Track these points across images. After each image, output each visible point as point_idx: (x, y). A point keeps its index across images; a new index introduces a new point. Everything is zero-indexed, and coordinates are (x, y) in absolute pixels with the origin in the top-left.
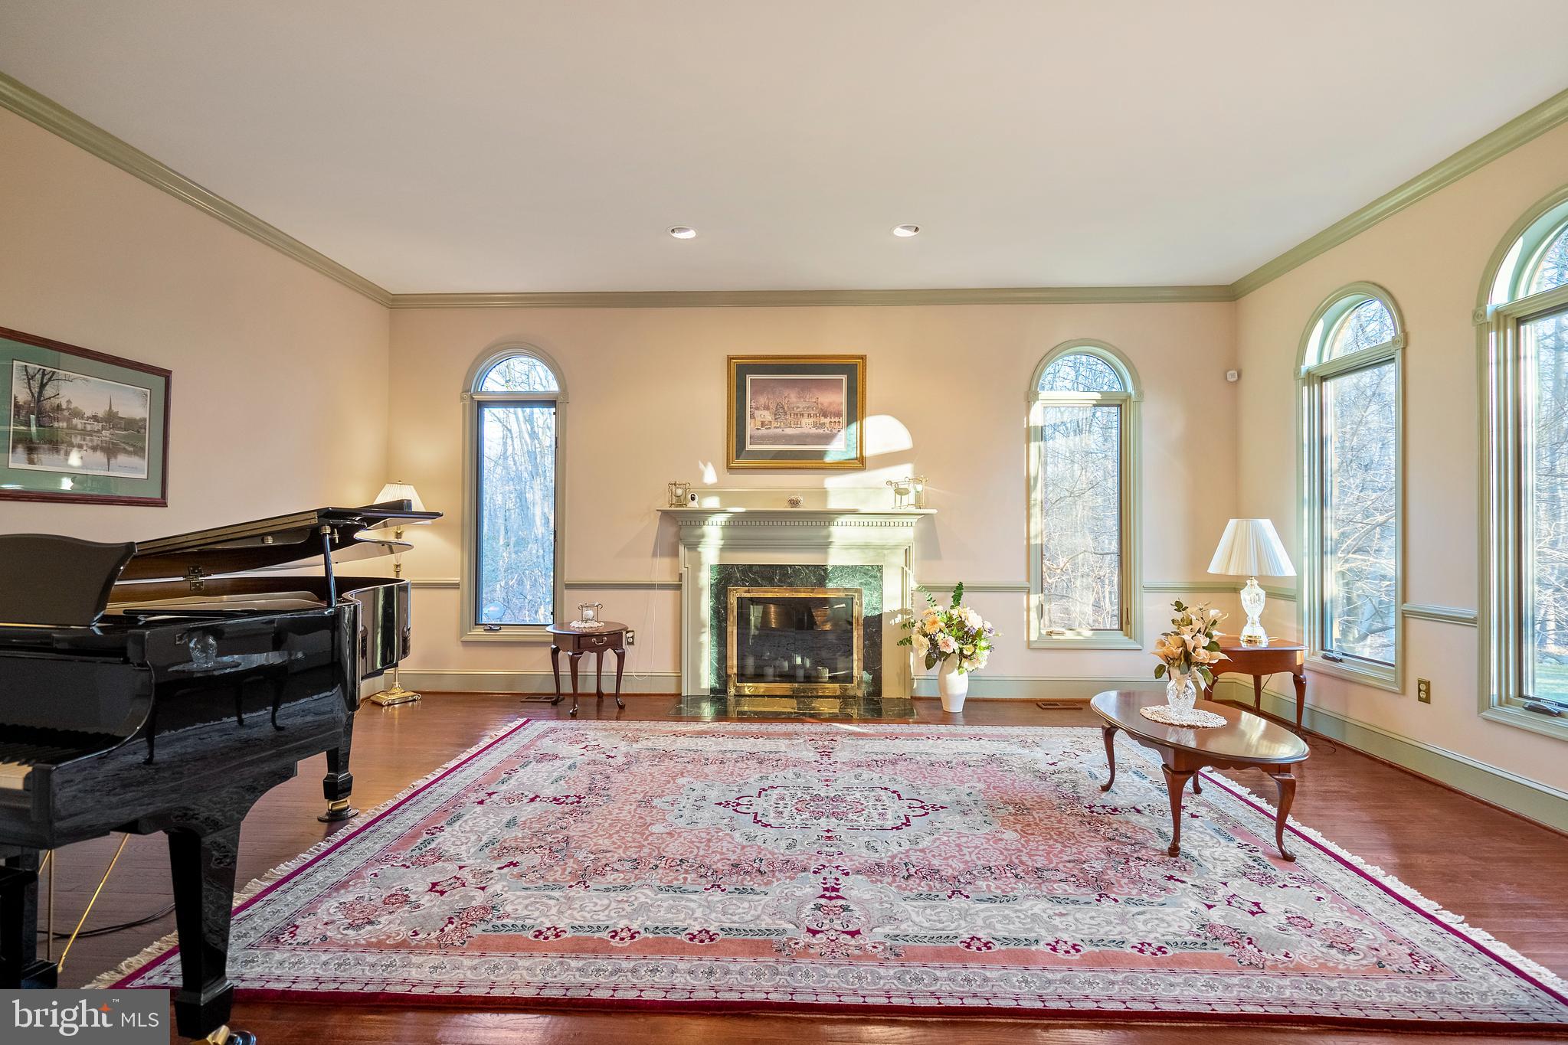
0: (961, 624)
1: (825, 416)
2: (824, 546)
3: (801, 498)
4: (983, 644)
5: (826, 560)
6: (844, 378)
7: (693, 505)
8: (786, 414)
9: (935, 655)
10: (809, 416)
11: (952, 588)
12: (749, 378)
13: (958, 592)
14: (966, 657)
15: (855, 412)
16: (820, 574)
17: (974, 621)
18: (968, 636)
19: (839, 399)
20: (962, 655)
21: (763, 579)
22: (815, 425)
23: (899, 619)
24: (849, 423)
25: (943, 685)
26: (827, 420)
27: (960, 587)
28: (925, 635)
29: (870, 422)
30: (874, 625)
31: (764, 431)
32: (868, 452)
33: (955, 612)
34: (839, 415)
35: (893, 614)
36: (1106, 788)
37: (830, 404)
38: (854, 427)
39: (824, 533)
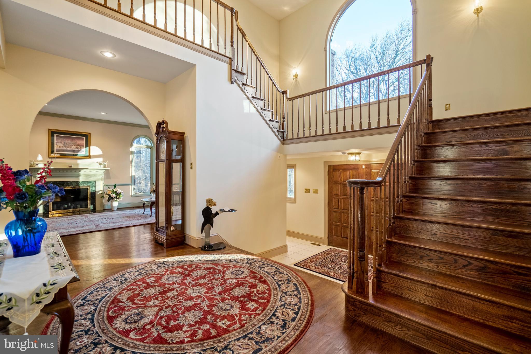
0: (116, 192)
1: (79, 146)
2: (78, 176)
3: (73, 165)
4: (121, 195)
5: (79, 179)
6: (85, 138)
7: (36, 167)
8: (67, 144)
9: (110, 199)
10: (74, 146)
11: (113, 185)
12: (55, 135)
13: (115, 186)
14: (117, 198)
15: (88, 144)
16: (78, 182)
17: (119, 190)
18: (118, 194)
19: (84, 142)
20: (116, 198)
21: (60, 185)
22: (76, 148)
23: (100, 192)
24: (86, 147)
25: (111, 205)
26: (80, 147)
27: (116, 185)
28: (107, 195)
29: (91, 147)
30: (93, 194)
31: (60, 148)
32: (91, 154)
33: (115, 190)
34: (83, 146)
35: (99, 191)
36: (143, 213)
37: (81, 143)
38: (88, 148)
39: (77, 173)
